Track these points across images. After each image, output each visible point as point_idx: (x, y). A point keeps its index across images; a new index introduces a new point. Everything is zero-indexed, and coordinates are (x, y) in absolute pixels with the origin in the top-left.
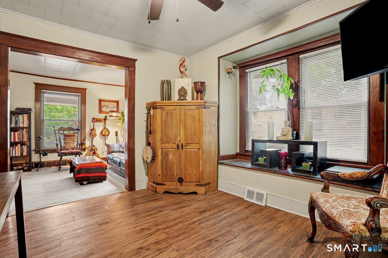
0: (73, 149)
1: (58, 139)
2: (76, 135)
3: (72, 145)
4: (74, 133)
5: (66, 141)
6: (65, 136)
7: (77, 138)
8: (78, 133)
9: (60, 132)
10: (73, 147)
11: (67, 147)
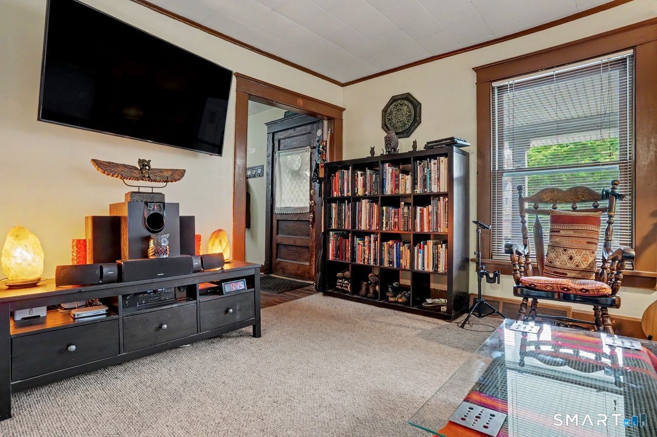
0: (585, 273)
1: (531, 233)
2: (604, 218)
3: (582, 260)
4: (596, 209)
5: (558, 239)
6: (557, 219)
7: (608, 230)
8: (610, 209)
9: (541, 206)
10: (584, 266)
11: (557, 264)
